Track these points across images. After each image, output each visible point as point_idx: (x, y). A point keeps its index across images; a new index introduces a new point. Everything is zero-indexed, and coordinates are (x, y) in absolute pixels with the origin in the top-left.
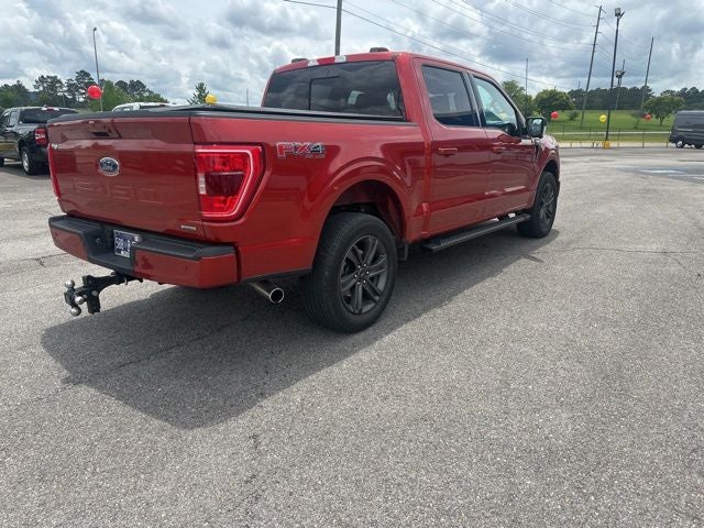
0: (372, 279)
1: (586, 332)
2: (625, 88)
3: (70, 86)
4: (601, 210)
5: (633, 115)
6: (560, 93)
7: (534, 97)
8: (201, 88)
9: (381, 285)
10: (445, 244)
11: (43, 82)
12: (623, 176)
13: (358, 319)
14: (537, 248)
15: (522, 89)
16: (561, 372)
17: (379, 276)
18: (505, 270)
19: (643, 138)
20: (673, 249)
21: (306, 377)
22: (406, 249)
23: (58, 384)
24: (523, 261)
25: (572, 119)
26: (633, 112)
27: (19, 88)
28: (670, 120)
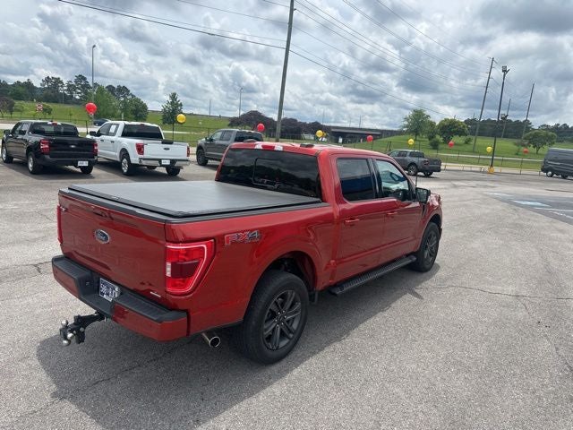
0: (288, 321)
1: (445, 376)
2: (510, 121)
3: (69, 86)
4: (476, 244)
5: (515, 144)
6: (458, 122)
7: (437, 123)
8: (173, 97)
9: (295, 326)
10: (347, 288)
11: (48, 82)
12: (499, 206)
13: (275, 354)
14: (421, 282)
15: (428, 116)
16: (420, 415)
17: (294, 318)
18: (393, 305)
19: (521, 165)
20: (524, 293)
21: (232, 406)
22: (316, 295)
23: (48, 398)
24: (408, 296)
25: (466, 143)
26: (516, 141)
27: (28, 85)
28: (545, 150)
